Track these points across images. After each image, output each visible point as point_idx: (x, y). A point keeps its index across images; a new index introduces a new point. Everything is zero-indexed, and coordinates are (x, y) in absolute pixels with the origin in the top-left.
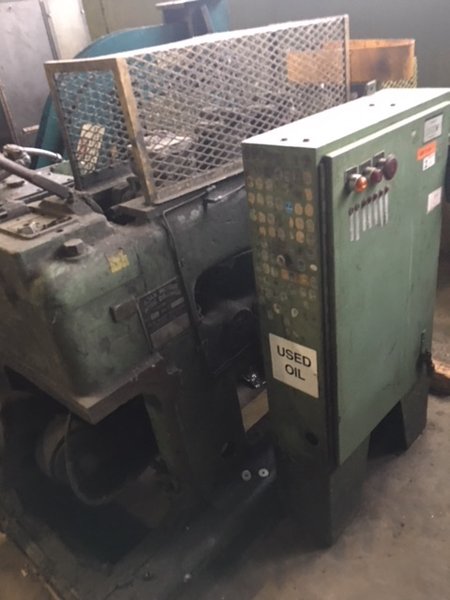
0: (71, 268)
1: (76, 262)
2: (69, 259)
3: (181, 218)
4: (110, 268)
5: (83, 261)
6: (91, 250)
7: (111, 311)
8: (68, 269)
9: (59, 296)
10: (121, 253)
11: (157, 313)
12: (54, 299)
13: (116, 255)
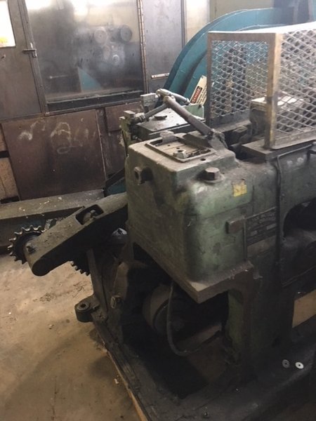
0: (208, 189)
1: (212, 184)
2: (208, 181)
3: (289, 162)
4: (233, 193)
5: (216, 185)
6: (223, 177)
7: (227, 224)
8: (206, 190)
9: (196, 208)
10: (243, 183)
11: (256, 232)
12: (193, 209)
13: (239, 184)
